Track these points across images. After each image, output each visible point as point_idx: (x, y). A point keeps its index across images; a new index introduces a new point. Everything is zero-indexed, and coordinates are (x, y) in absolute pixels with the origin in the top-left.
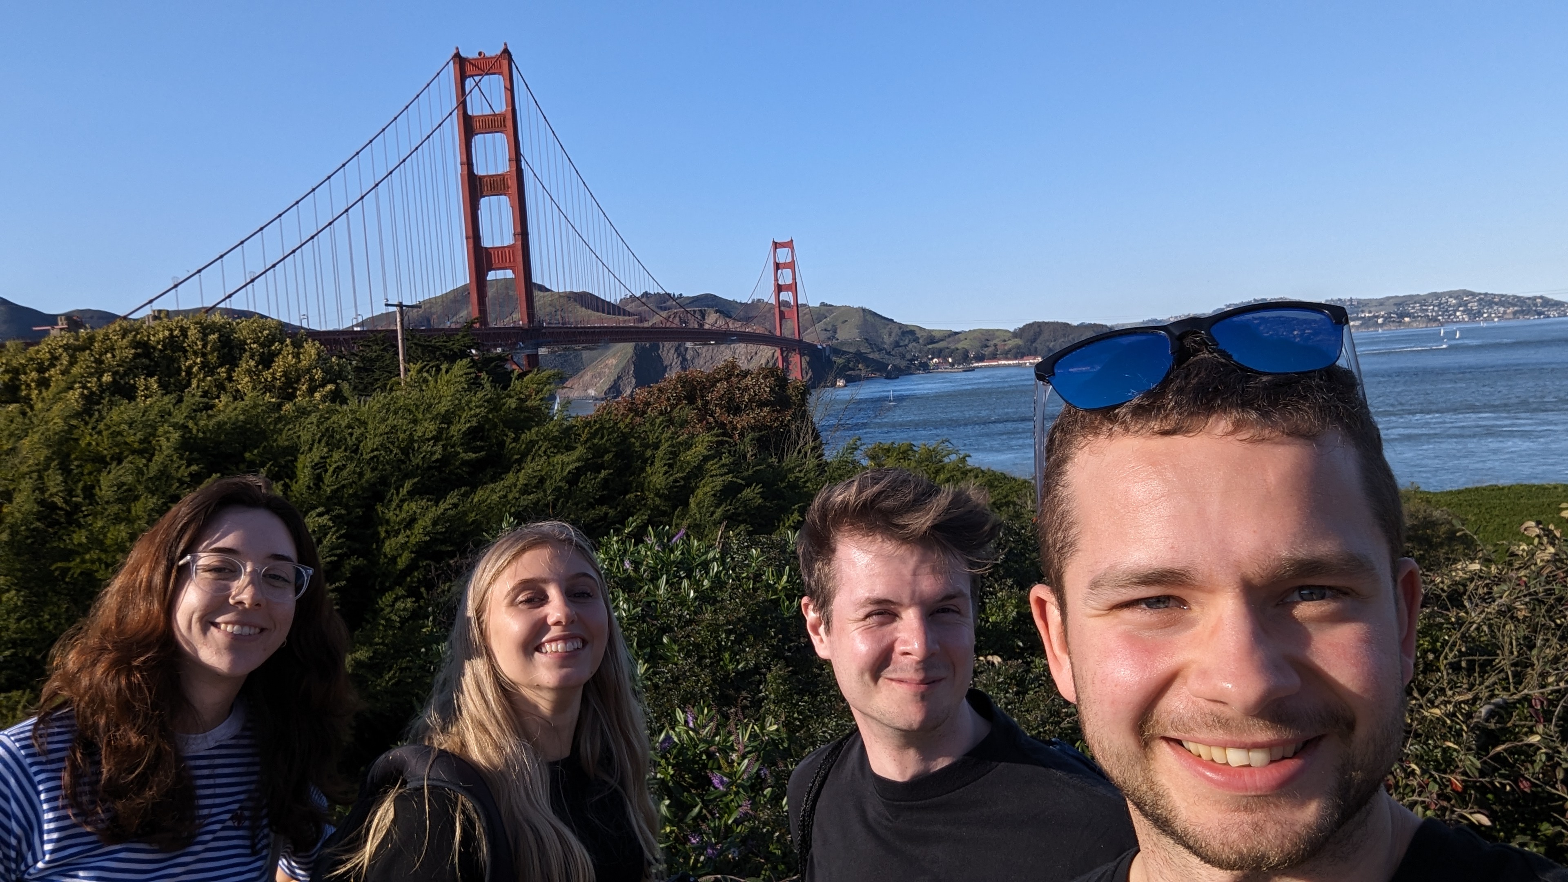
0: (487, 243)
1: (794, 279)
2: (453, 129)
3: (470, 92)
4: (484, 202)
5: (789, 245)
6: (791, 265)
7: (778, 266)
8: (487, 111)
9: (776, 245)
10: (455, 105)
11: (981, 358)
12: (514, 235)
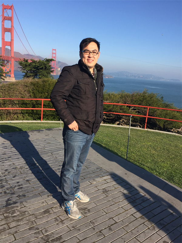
0: (6, 40)
1: (55, 56)
3: (5, 12)
4: (6, 33)
5: (55, 50)
6: (55, 54)
7: (53, 53)
8: (7, 16)
9: (53, 50)
10: (2, 14)
12: (11, 40)
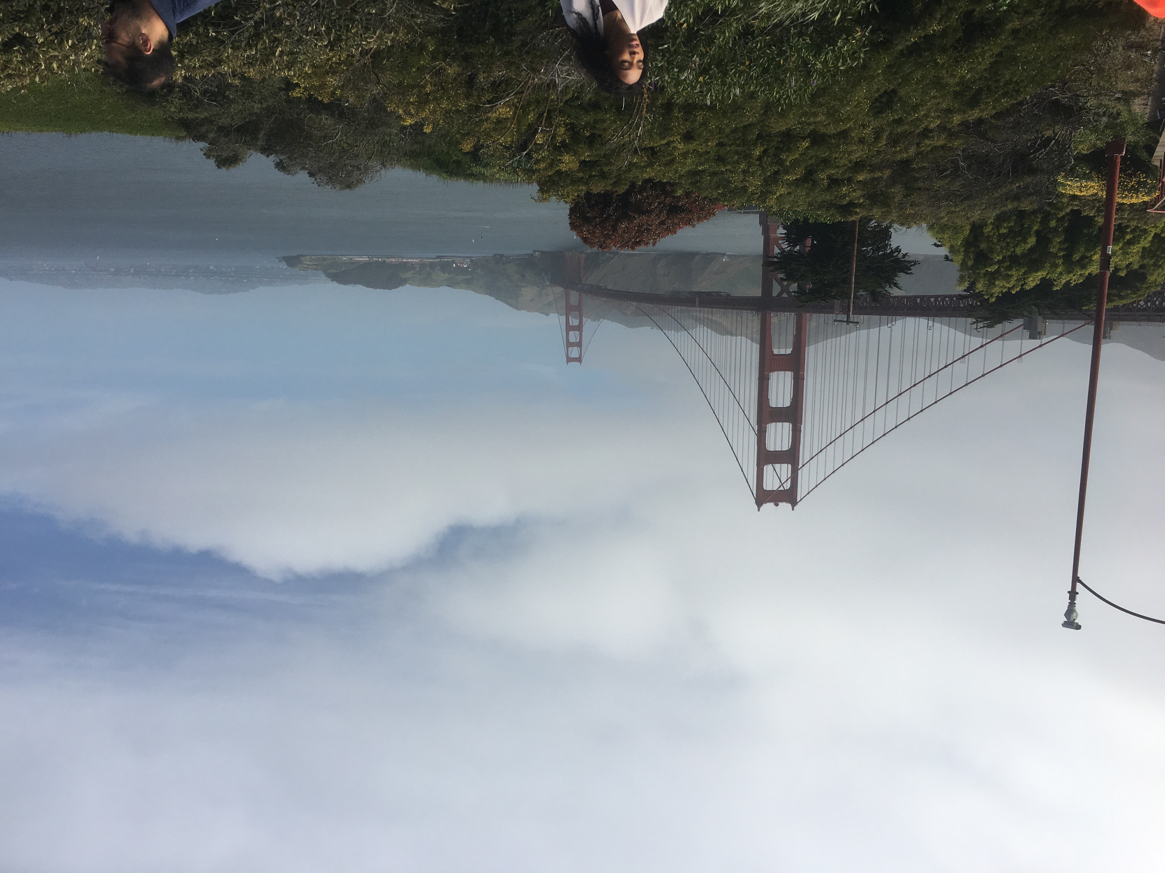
2: (804, 454)
3: (787, 480)
4: (787, 404)
10: (800, 471)
11: (432, 266)
12: (769, 379)
